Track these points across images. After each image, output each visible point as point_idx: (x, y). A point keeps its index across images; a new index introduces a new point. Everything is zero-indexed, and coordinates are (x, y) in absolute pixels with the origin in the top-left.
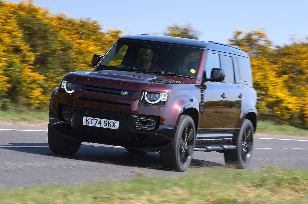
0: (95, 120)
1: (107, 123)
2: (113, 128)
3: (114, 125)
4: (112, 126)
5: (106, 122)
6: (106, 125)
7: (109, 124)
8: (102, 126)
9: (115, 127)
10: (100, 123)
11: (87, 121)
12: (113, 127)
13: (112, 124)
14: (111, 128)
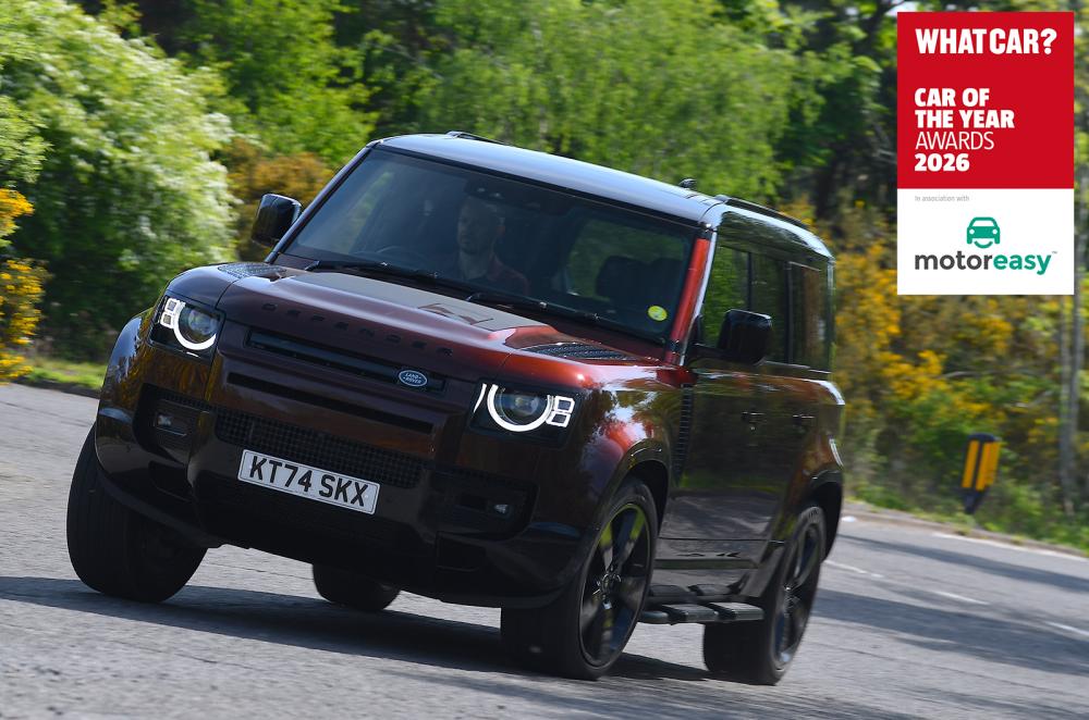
0: (287, 466)
1: (334, 485)
2: (356, 506)
3: (358, 497)
4: (350, 498)
5: (328, 481)
6: (326, 491)
7: (342, 489)
8: (314, 493)
9: (362, 504)
10: (306, 482)
11: (256, 467)
12: (353, 502)
13: (351, 492)
14: (348, 505)
